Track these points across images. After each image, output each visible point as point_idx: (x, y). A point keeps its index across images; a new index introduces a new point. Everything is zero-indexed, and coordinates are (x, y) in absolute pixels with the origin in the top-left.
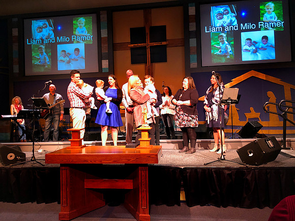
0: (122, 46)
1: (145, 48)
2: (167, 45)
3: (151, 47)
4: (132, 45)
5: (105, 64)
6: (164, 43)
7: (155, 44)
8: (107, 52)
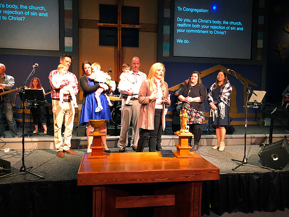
0: (89, 24)
1: (116, 28)
2: (140, 28)
3: (123, 29)
4: (102, 24)
5: (68, 42)
6: (137, 27)
7: (127, 26)
8: (71, 28)
